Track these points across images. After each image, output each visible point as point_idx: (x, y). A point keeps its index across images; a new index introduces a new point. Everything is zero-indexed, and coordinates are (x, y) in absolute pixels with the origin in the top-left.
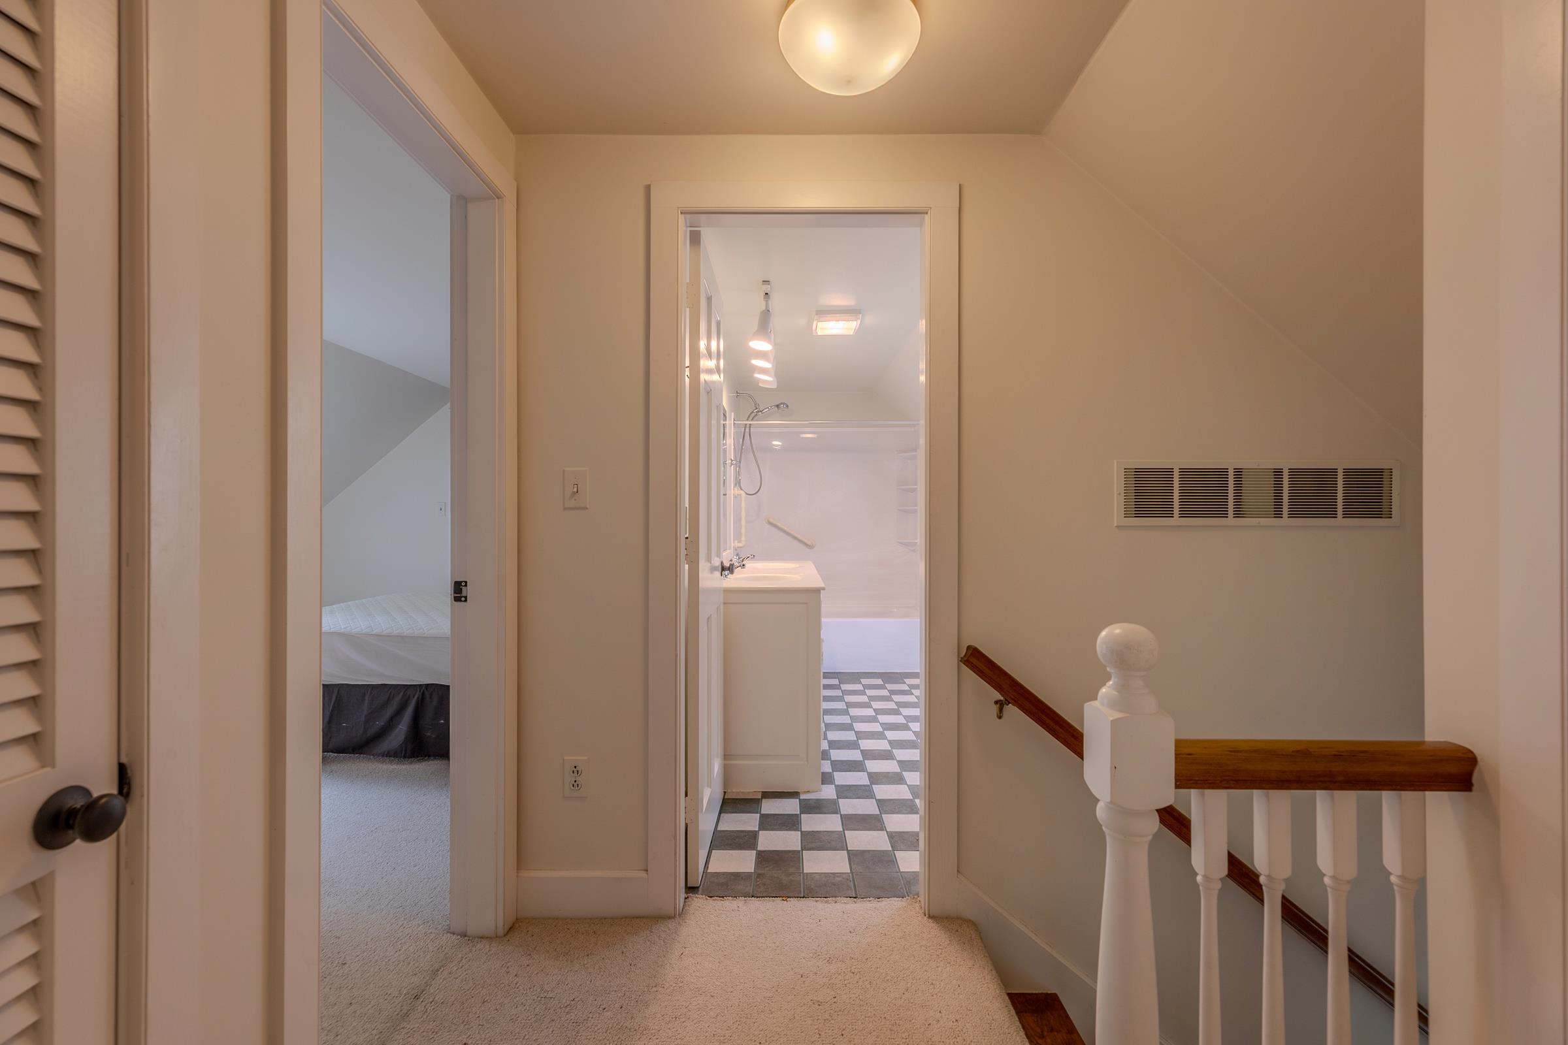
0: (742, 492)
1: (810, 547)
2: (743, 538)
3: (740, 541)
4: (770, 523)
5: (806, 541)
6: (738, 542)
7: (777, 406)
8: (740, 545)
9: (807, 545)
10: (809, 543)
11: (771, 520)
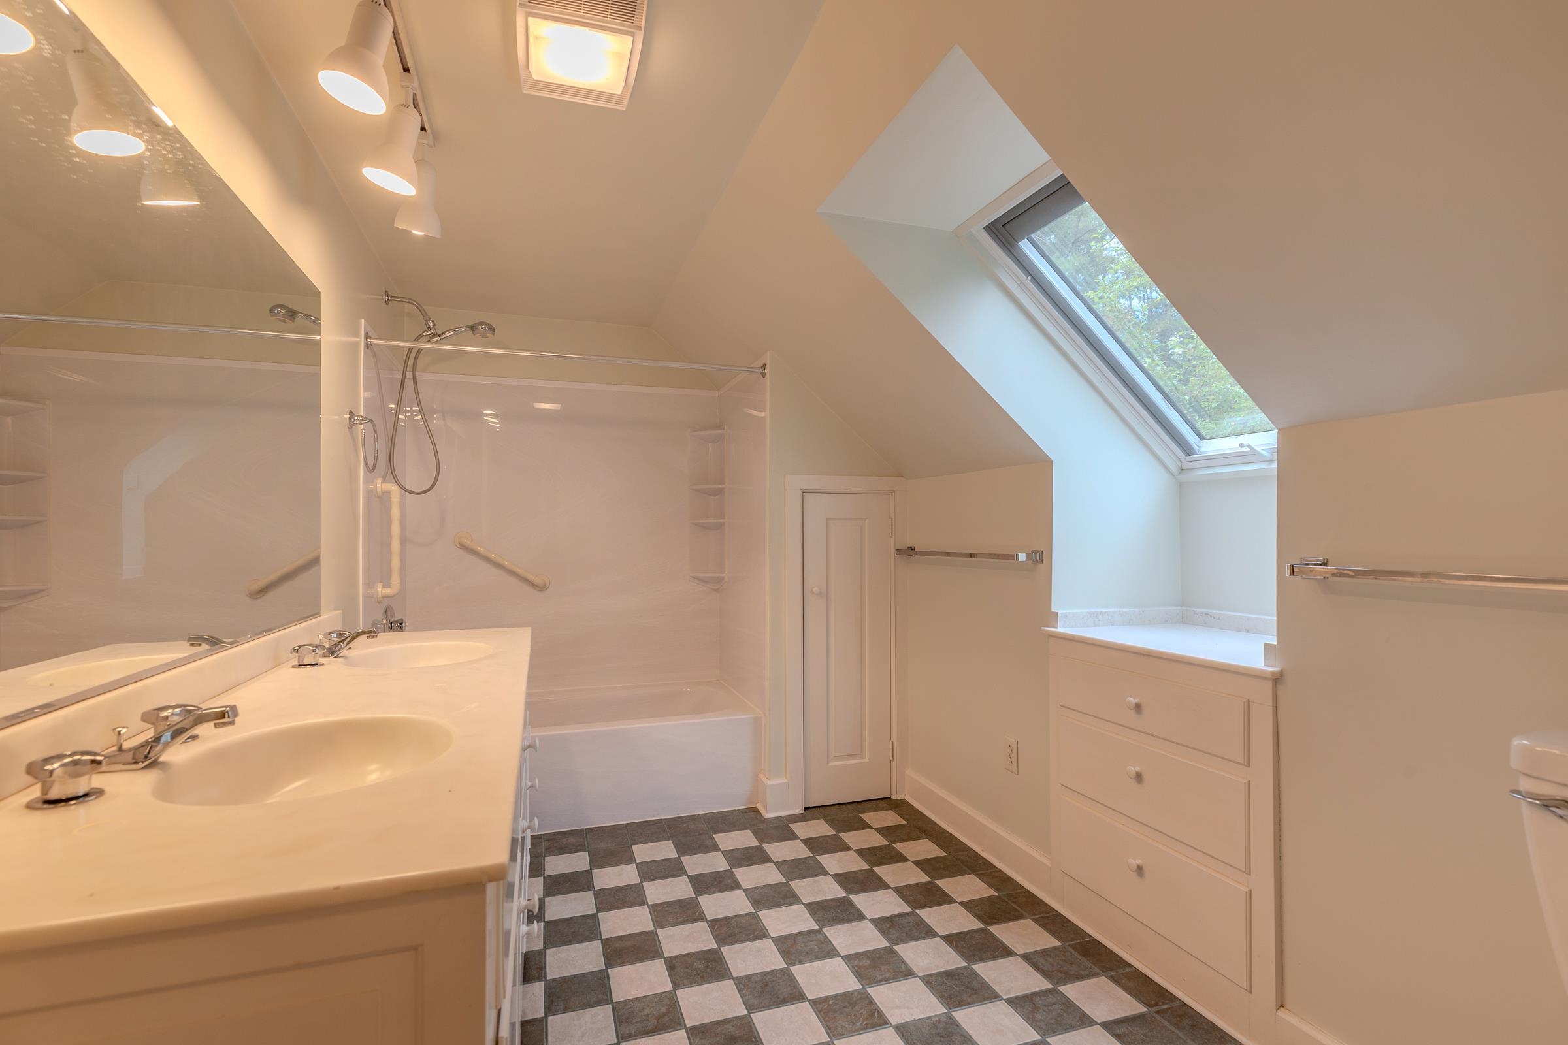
0: (393, 488)
1: (541, 588)
2: (395, 578)
3: (387, 585)
4: (464, 548)
5: (531, 577)
6: (383, 587)
7: (472, 328)
8: (388, 591)
9: (533, 585)
10: (538, 581)
11: (466, 542)
